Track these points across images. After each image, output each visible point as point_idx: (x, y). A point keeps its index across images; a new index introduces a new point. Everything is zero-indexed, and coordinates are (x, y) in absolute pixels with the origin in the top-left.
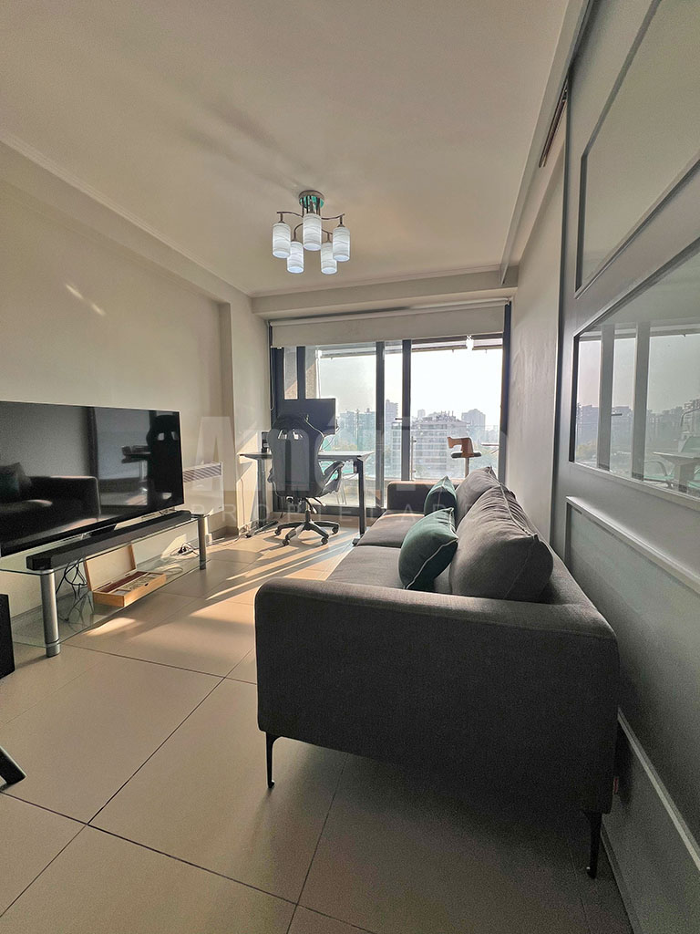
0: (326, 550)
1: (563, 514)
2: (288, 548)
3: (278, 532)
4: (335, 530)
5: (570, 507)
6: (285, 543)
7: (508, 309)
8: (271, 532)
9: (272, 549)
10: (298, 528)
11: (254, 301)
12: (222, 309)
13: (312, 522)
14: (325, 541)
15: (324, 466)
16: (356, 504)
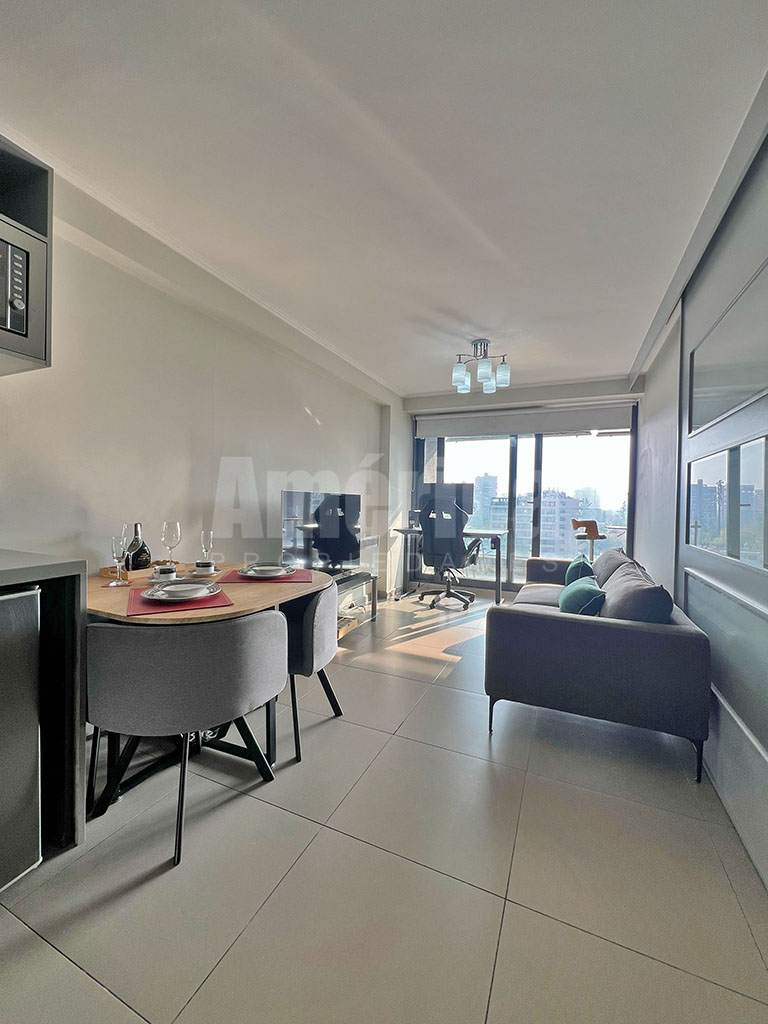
0: (467, 614)
1: (682, 579)
2: (435, 611)
3: (421, 598)
4: (472, 600)
5: (687, 574)
6: (432, 607)
7: (635, 409)
8: (416, 597)
9: (422, 610)
10: (441, 595)
11: (406, 401)
12: (383, 409)
13: (452, 591)
14: (466, 607)
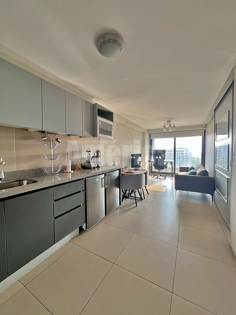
3: (154, 177)
4: (166, 176)
5: (216, 171)
10: (159, 176)
11: (148, 131)
15: (165, 163)
16: (171, 172)
